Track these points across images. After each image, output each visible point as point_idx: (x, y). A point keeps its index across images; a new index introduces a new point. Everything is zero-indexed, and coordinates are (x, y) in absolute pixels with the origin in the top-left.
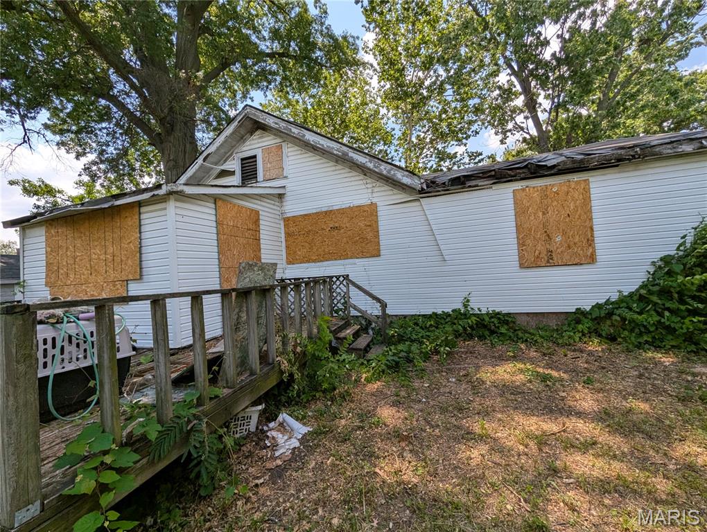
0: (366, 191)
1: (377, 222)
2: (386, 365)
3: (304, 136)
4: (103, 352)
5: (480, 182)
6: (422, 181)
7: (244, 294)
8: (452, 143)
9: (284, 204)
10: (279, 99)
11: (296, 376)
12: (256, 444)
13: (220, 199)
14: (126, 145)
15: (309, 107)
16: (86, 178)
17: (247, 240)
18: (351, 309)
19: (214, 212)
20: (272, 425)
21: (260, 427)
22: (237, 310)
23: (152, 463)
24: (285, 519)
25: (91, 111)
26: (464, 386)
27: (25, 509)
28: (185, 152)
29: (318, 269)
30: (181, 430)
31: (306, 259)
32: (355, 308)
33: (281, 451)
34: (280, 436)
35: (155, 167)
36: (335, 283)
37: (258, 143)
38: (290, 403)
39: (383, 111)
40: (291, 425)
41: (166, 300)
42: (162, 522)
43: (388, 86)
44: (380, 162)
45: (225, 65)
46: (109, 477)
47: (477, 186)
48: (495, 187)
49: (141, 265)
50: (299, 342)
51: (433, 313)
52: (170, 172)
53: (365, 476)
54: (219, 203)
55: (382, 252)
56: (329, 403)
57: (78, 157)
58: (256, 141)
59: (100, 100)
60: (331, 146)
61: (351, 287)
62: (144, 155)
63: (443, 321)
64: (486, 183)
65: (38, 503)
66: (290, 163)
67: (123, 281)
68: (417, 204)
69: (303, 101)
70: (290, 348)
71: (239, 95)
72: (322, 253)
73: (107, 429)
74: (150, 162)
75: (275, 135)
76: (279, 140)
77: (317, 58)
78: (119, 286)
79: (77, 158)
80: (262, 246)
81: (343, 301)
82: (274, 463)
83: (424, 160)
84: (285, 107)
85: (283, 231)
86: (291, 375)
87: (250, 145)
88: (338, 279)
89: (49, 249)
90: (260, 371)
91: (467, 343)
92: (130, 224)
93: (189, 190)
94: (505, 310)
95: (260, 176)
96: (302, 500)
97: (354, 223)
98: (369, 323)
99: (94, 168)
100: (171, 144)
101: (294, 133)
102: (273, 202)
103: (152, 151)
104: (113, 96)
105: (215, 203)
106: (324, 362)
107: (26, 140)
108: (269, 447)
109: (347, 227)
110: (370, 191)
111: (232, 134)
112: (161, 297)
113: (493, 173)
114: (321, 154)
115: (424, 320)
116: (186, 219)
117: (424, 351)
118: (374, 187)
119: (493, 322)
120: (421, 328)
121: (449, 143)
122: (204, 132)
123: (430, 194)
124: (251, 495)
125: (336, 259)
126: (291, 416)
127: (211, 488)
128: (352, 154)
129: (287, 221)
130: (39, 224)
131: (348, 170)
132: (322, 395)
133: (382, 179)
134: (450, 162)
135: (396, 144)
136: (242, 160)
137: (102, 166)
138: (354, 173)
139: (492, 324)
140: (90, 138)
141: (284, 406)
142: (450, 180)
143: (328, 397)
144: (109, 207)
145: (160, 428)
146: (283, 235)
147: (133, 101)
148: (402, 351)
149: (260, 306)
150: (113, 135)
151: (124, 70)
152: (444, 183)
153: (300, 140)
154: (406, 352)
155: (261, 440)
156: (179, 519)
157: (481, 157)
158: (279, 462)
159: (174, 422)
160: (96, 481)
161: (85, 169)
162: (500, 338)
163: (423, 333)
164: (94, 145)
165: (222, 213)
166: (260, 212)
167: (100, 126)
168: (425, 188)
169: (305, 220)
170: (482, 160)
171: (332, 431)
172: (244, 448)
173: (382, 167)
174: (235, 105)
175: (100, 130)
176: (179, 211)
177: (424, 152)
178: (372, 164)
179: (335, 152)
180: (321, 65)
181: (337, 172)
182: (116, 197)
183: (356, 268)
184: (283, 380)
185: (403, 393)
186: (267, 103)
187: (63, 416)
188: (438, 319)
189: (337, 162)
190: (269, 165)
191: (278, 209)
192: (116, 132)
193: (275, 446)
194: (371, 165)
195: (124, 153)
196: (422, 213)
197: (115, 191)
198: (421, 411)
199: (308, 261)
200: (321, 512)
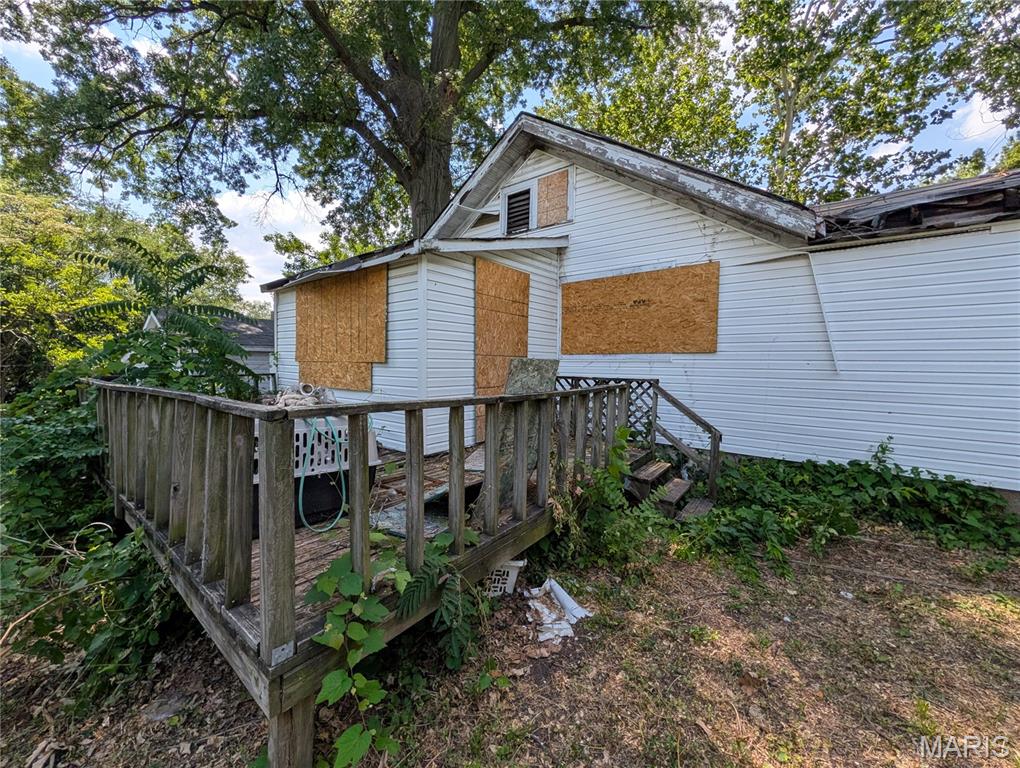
0: (702, 241)
1: (716, 295)
2: (713, 537)
3: (605, 152)
4: (355, 472)
5: (958, 219)
6: (819, 220)
7: (514, 405)
8: (877, 137)
9: (565, 263)
10: (562, 97)
11: (573, 531)
12: (514, 613)
13: (481, 258)
14: (372, 185)
15: (608, 103)
16: (330, 229)
17: (511, 316)
18: (657, 433)
19: (471, 276)
20: (535, 591)
21: (519, 590)
22: (502, 427)
23: (399, 620)
24: (554, 748)
25: (337, 144)
26: (873, 615)
27: (281, 648)
28: (437, 190)
29: (608, 365)
30: (432, 584)
31: (591, 348)
32: (664, 433)
33: (548, 635)
34: (546, 611)
35: (402, 212)
36: (634, 391)
37: (535, 170)
38: (560, 565)
39: (737, 92)
40: (560, 598)
41: (424, 410)
42: (404, 687)
43: (753, 43)
44: (737, 189)
45: (491, 55)
46: (357, 632)
47: (951, 226)
48: (996, 228)
49: (387, 345)
50: (579, 479)
51: (809, 461)
52: (418, 220)
53: (678, 725)
54: (480, 264)
55: (720, 347)
56: (618, 579)
57: (324, 202)
58: (530, 168)
59: (347, 129)
60: (649, 166)
61: (661, 400)
62: (390, 197)
63: (828, 479)
64: (974, 219)
65: (292, 644)
66: (579, 198)
67: (368, 363)
68: (802, 262)
69: (599, 94)
70: (567, 487)
71: (506, 99)
72: (617, 341)
73: (356, 570)
74: (397, 206)
75: (559, 155)
76: (564, 163)
77: (629, 14)
78: (363, 369)
79: (323, 204)
80: (530, 326)
81: (645, 420)
82: (538, 651)
83: (811, 176)
84: (570, 108)
85: (559, 305)
86: (566, 527)
87: (522, 174)
88: (640, 385)
89: (299, 319)
90: (528, 515)
91: (877, 528)
92: (377, 291)
93: (445, 247)
94: (978, 480)
95: (533, 222)
96: (579, 727)
97: (675, 295)
98: (684, 459)
99: (338, 217)
100: (421, 182)
101: (589, 150)
102: (549, 261)
103: (399, 192)
104: (361, 122)
105: (474, 264)
106: (614, 515)
107: (278, 188)
108: (530, 623)
109: (661, 302)
110: (709, 240)
111: (498, 161)
112: (418, 407)
113: (999, 197)
114: (630, 181)
115: (788, 470)
116: (439, 287)
117: (787, 527)
118: (717, 233)
119: (947, 500)
120: (783, 484)
121: (871, 139)
122: (459, 160)
123: (832, 245)
124: (507, 689)
125: (637, 352)
126: (561, 585)
127: (458, 662)
128: (684, 179)
129: (567, 288)
130: (291, 288)
131: (672, 205)
132: (606, 562)
133: (735, 218)
134: (868, 175)
135: (756, 150)
136: (510, 197)
137: (347, 215)
138: (684, 211)
139: (943, 503)
140: (336, 180)
141: (552, 567)
142: (882, 216)
143: (617, 570)
144: (357, 270)
145: (409, 579)
146: (559, 311)
147: (379, 127)
148: (745, 520)
149: (531, 422)
150: (359, 174)
151: (372, 85)
152: (869, 223)
153: (597, 160)
154: (751, 523)
155: (521, 610)
156: (423, 691)
157: (945, 161)
158: (545, 652)
159: (425, 572)
160: (344, 633)
161: (329, 217)
162: (961, 534)
163: (786, 494)
164: (340, 188)
165: (482, 277)
166: (531, 277)
167: (346, 164)
168: (824, 233)
169: (594, 289)
170: (951, 166)
171: (622, 628)
172: (498, 615)
173: (739, 199)
174: (501, 115)
175: (346, 169)
176: (433, 277)
177: (812, 161)
178: (720, 193)
179: (654, 176)
180: (635, 26)
181: (654, 210)
182: (364, 257)
183: (671, 370)
184: (554, 531)
185: (745, 596)
186: (545, 105)
187: (311, 524)
188: (818, 475)
189: (655, 192)
190: (547, 204)
191: (556, 271)
192: (362, 170)
193: (538, 625)
194: (717, 196)
195: (369, 196)
196: (808, 280)
197: (360, 249)
198: (782, 638)
199: (594, 352)
200: (606, 758)
